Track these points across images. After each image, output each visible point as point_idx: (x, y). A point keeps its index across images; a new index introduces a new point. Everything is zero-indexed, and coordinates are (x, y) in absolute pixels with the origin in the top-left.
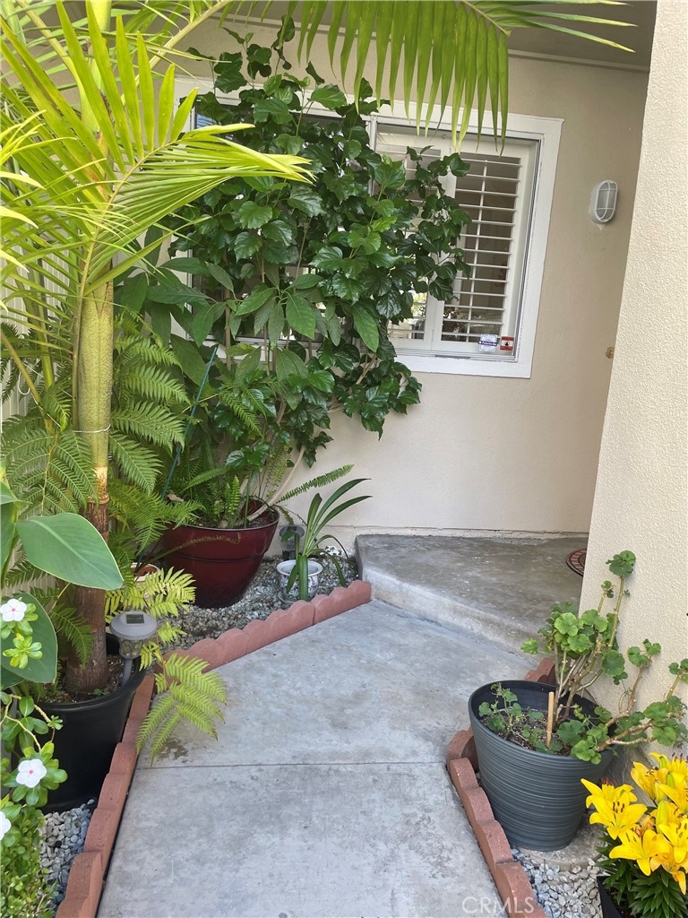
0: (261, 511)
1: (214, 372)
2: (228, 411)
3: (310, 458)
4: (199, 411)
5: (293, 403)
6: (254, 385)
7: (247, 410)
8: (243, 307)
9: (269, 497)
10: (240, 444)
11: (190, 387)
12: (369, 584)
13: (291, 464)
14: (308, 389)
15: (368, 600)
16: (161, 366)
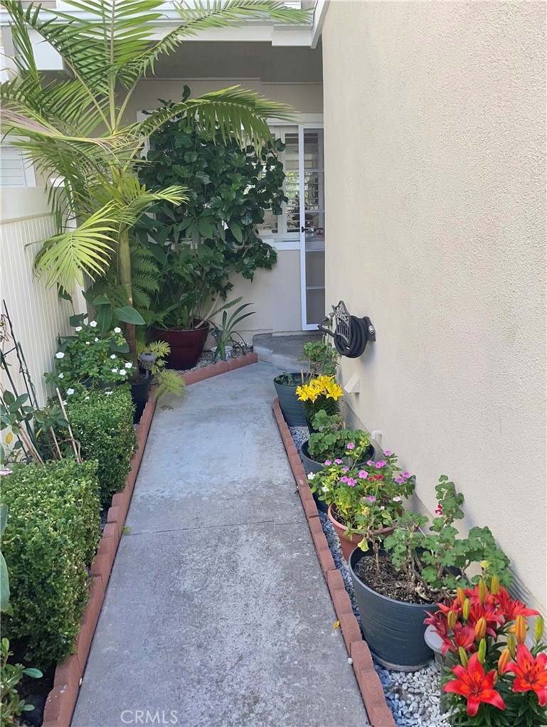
0: (201, 324)
1: (170, 257)
2: (178, 275)
3: (224, 296)
4: (165, 276)
5: (207, 269)
6: (189, 262)
7: (186, 274)
8: (180, 228)
9: (205, 317)
10: (186, 290)
11: (160, 265)
12: (256, 354)
13: (213, 300)
14: (214, 261)
15: (257, 362)
16: (146, 258)
